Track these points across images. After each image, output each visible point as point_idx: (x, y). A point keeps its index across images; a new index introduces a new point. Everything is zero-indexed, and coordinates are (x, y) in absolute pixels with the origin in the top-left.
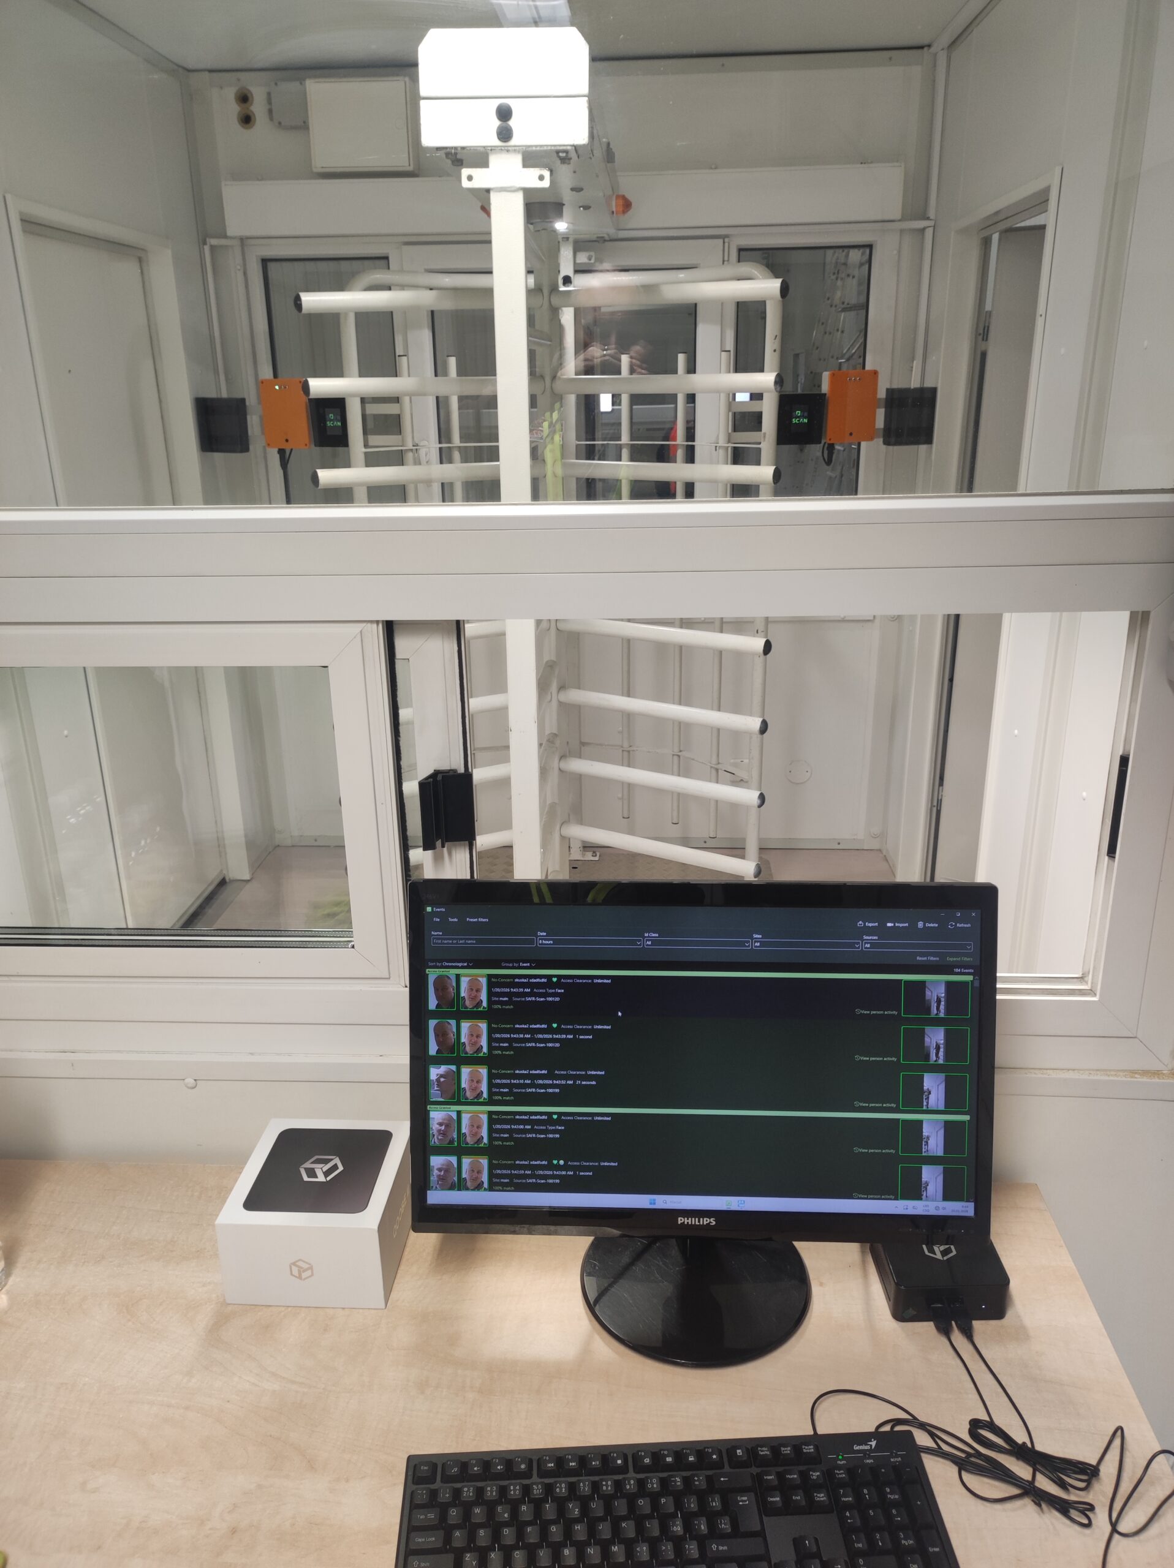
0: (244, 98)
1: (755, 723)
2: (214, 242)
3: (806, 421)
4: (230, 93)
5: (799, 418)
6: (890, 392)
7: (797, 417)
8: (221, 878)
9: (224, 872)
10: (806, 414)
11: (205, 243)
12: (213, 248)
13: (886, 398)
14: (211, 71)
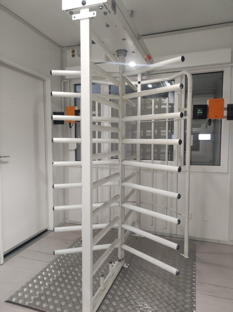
0: (73, 51)
1: (176, 195)
2: (64, 81)
3: (202, 112)
4: (71, 51)
5: (200, 112)
6: (228, 105)
7: (199, 111)
8: (46, 229)
9: (48, 228)
10: (202, 111)
11: (62, 81)
12: (64, 82)
13: (227, 108)
14: (67, 47)
